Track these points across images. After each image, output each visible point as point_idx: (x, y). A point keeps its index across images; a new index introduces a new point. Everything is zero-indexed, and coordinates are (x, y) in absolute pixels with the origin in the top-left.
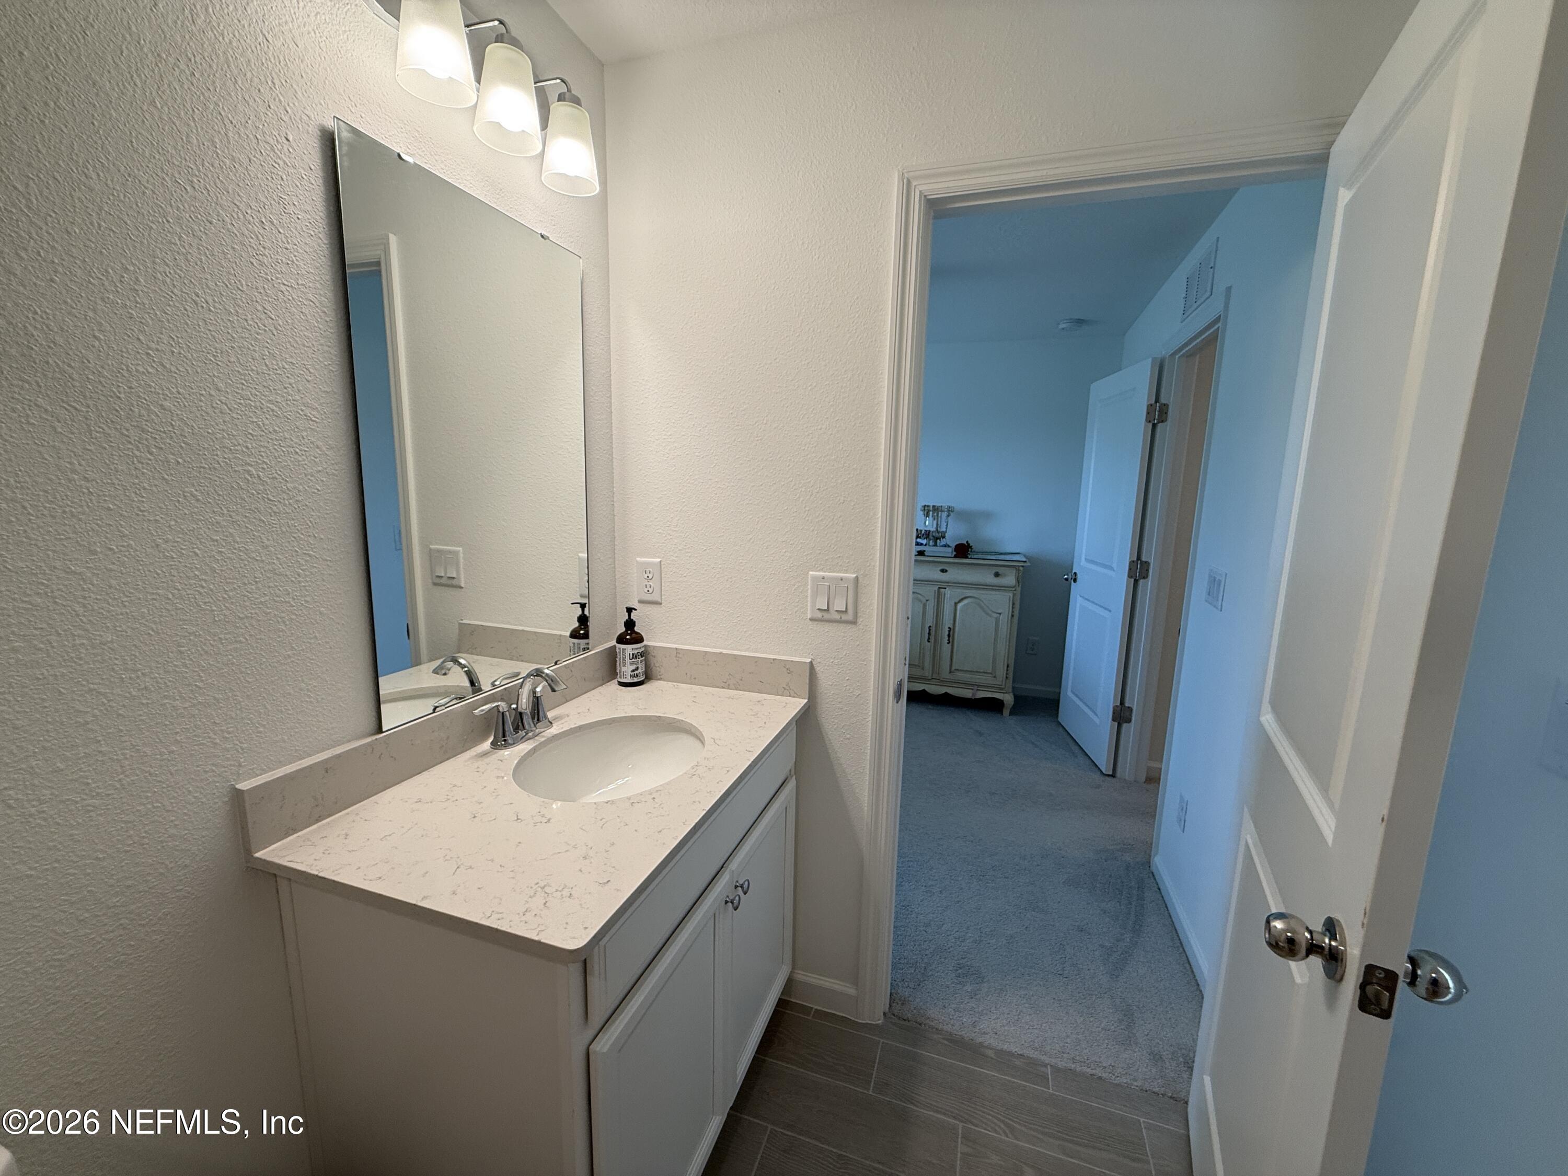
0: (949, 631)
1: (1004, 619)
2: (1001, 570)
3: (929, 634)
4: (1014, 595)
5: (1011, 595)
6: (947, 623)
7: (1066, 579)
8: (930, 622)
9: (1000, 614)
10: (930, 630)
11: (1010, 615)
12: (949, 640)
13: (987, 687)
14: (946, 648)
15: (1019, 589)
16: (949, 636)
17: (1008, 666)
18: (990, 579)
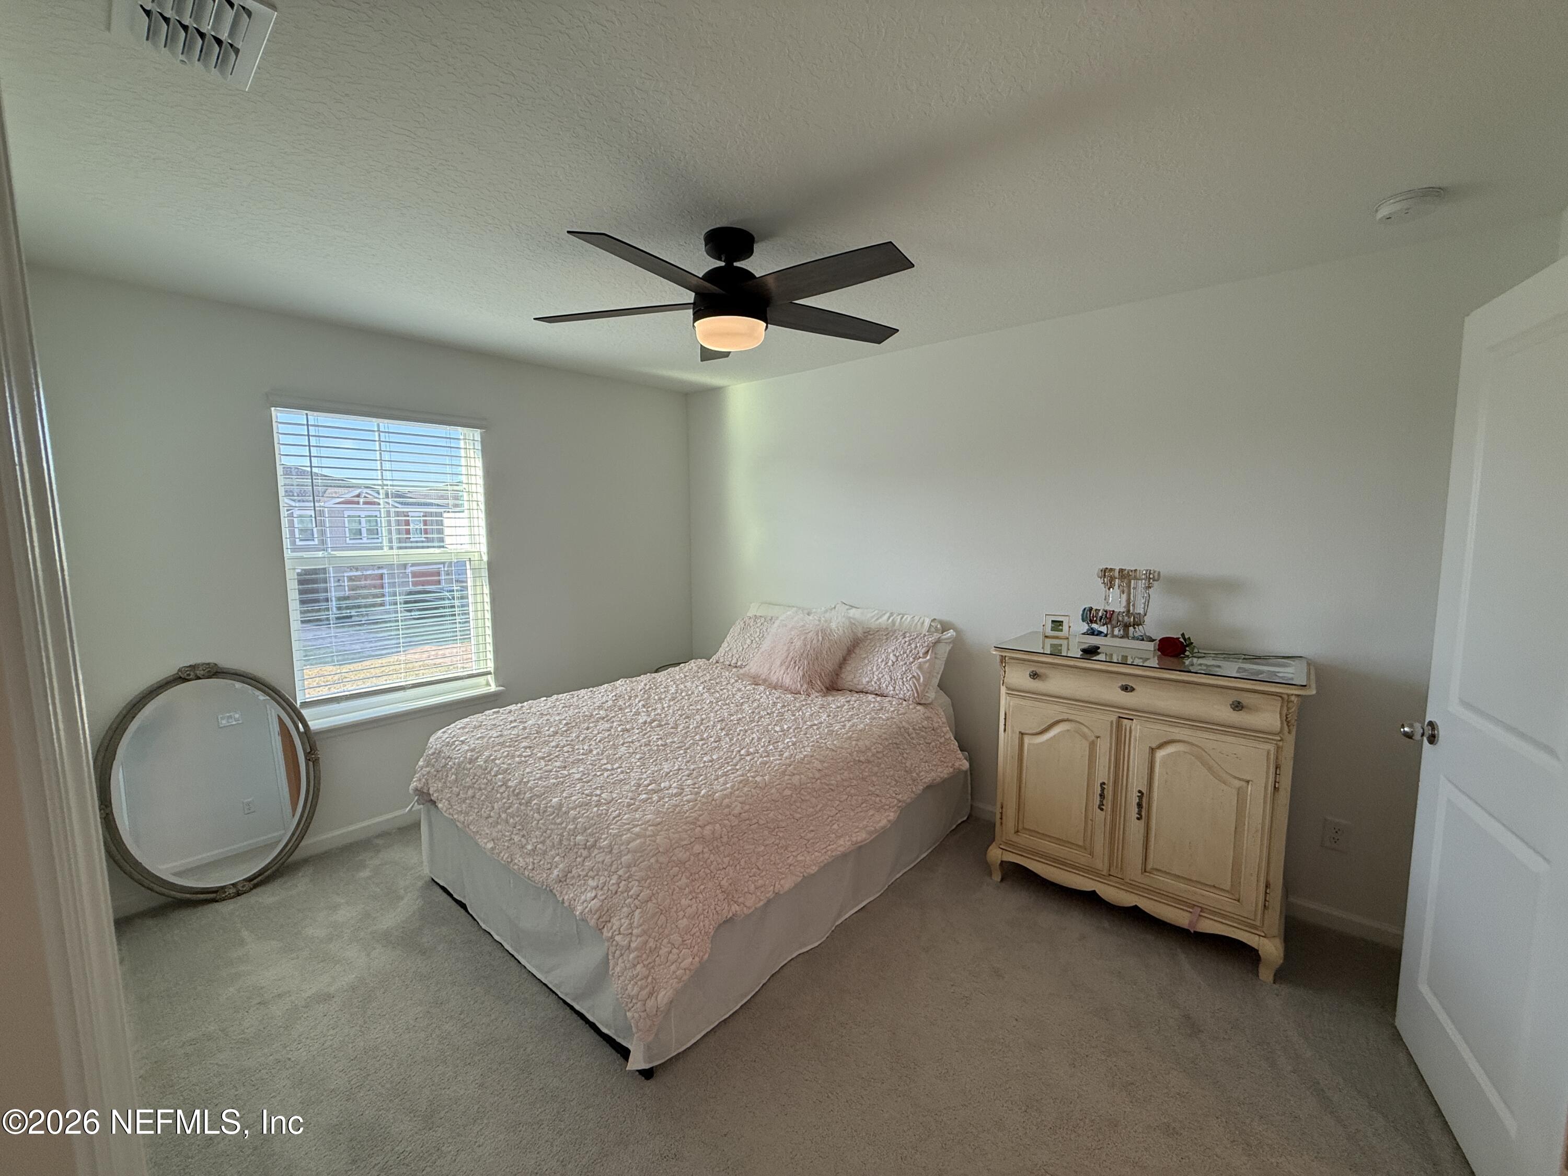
0: (1141, 798)
1: (1257, 792)
2: (1246, 699)
3: (1102, 796)
4: (1279, 749)
5: (1271, 748)
6: (1136, 781)
7: (1409, 736)
8: (1103, 773)
9: (1248, 782)
10: (1103, 789)
11: (1270, 789)
12: (1139, 813)
13: (1224, 916)
14: (1135, 828)
15: (1290, 739)
16: (1140, 805)
17: (1267, 886)
18: (1223, 713)
